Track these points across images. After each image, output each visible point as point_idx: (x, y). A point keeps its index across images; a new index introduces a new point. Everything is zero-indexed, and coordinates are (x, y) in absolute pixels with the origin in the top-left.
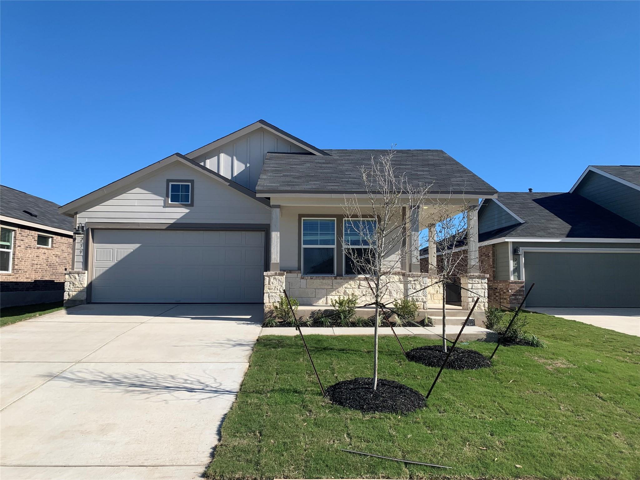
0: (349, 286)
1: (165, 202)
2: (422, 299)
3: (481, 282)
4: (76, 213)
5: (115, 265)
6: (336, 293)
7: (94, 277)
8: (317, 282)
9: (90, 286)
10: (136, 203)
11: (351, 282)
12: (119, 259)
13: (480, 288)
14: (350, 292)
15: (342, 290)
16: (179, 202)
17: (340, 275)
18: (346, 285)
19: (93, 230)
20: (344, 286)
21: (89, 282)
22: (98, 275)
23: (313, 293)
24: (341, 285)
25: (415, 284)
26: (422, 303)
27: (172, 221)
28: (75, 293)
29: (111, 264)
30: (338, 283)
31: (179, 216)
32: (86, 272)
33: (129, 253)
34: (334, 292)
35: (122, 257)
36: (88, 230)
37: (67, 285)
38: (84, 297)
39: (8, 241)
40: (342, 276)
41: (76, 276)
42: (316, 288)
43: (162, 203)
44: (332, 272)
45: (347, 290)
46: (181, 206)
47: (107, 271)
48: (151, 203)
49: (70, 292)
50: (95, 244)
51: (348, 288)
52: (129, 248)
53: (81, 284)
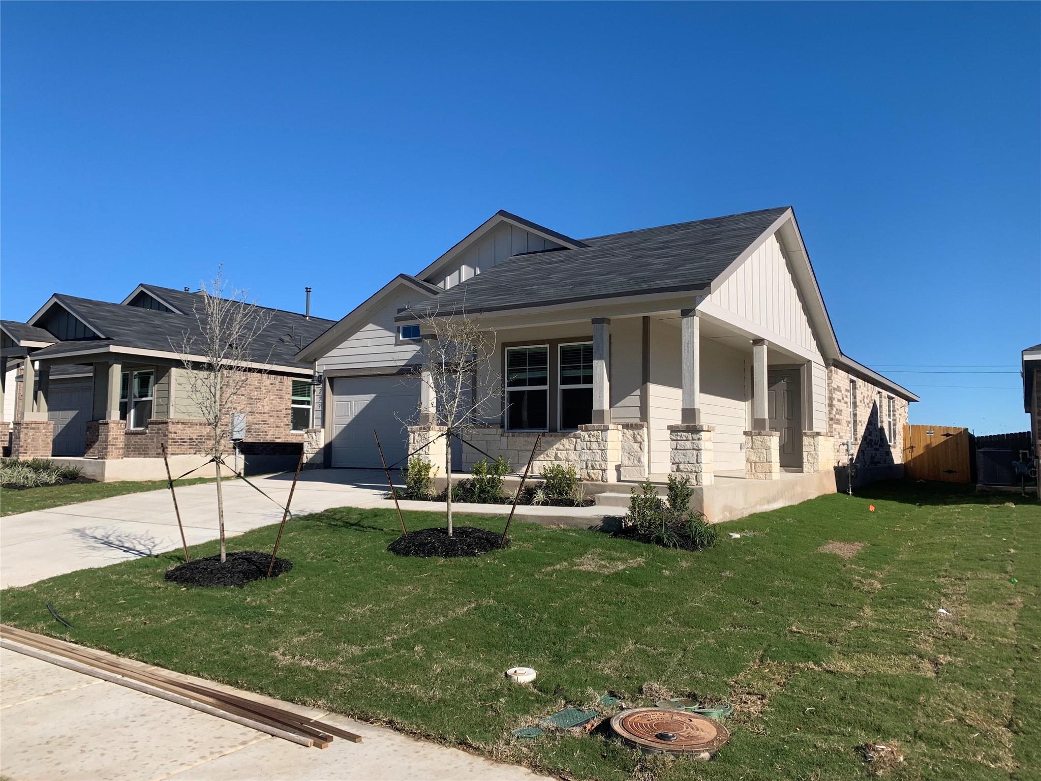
0: (561, 447)
1: (397, 338)
2: (600, 465)
3: (692, 438)
4: (315, 360)
5: (351, 422)
6: (544, 458)
7: (334, 436)
8: (523, 440)
9: (328, 447)
10: (369, 342)
11: (565, 441)
12: (356, 415)
13: (688, 447)
14: (563, 455)
15: (552, 452)
16: (410, 337)
17: (553, 430)
18: (557, 446)
19: (331, 380)
20: (554, 446)
21: (328, 442)
22: (337, 433)
23: (515, 457)
24: (551, 445)
25: (590, 441)
26: (600, 472)
27: (403, 363)
28: (312, 455)
29: (348, 420)
30: (547, 442)
31: (409, 356)
32: (323, 430)
33: (365, 405)
34: (542, 456)
35: (359, 411)
36: (325, 379)
37: (306, 446)
38: (320, 460)
39: (309, 396)
40: (556, 431)
41: (313, 434)
42: (519, 449)
43: (393, 340)
44: (544, 426)
45: (559, 452)
46: (412, 342)
47: (345, 427)
48: (383, 341)
49: (308, 455)
50: (335, 397)
51: (560, 450)
52: (363, 400)
53: (317, 444)
